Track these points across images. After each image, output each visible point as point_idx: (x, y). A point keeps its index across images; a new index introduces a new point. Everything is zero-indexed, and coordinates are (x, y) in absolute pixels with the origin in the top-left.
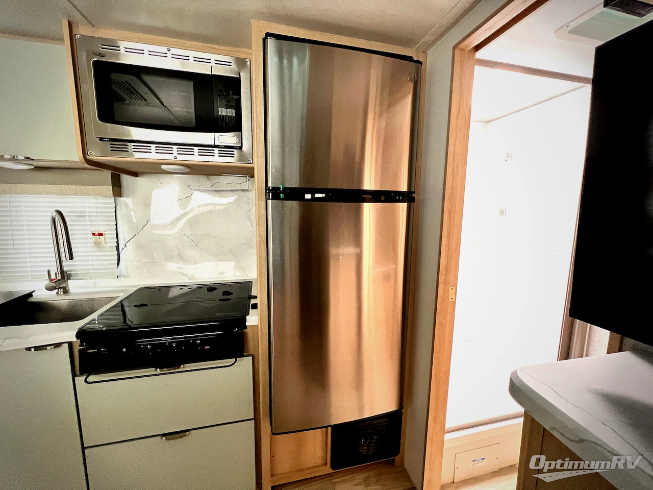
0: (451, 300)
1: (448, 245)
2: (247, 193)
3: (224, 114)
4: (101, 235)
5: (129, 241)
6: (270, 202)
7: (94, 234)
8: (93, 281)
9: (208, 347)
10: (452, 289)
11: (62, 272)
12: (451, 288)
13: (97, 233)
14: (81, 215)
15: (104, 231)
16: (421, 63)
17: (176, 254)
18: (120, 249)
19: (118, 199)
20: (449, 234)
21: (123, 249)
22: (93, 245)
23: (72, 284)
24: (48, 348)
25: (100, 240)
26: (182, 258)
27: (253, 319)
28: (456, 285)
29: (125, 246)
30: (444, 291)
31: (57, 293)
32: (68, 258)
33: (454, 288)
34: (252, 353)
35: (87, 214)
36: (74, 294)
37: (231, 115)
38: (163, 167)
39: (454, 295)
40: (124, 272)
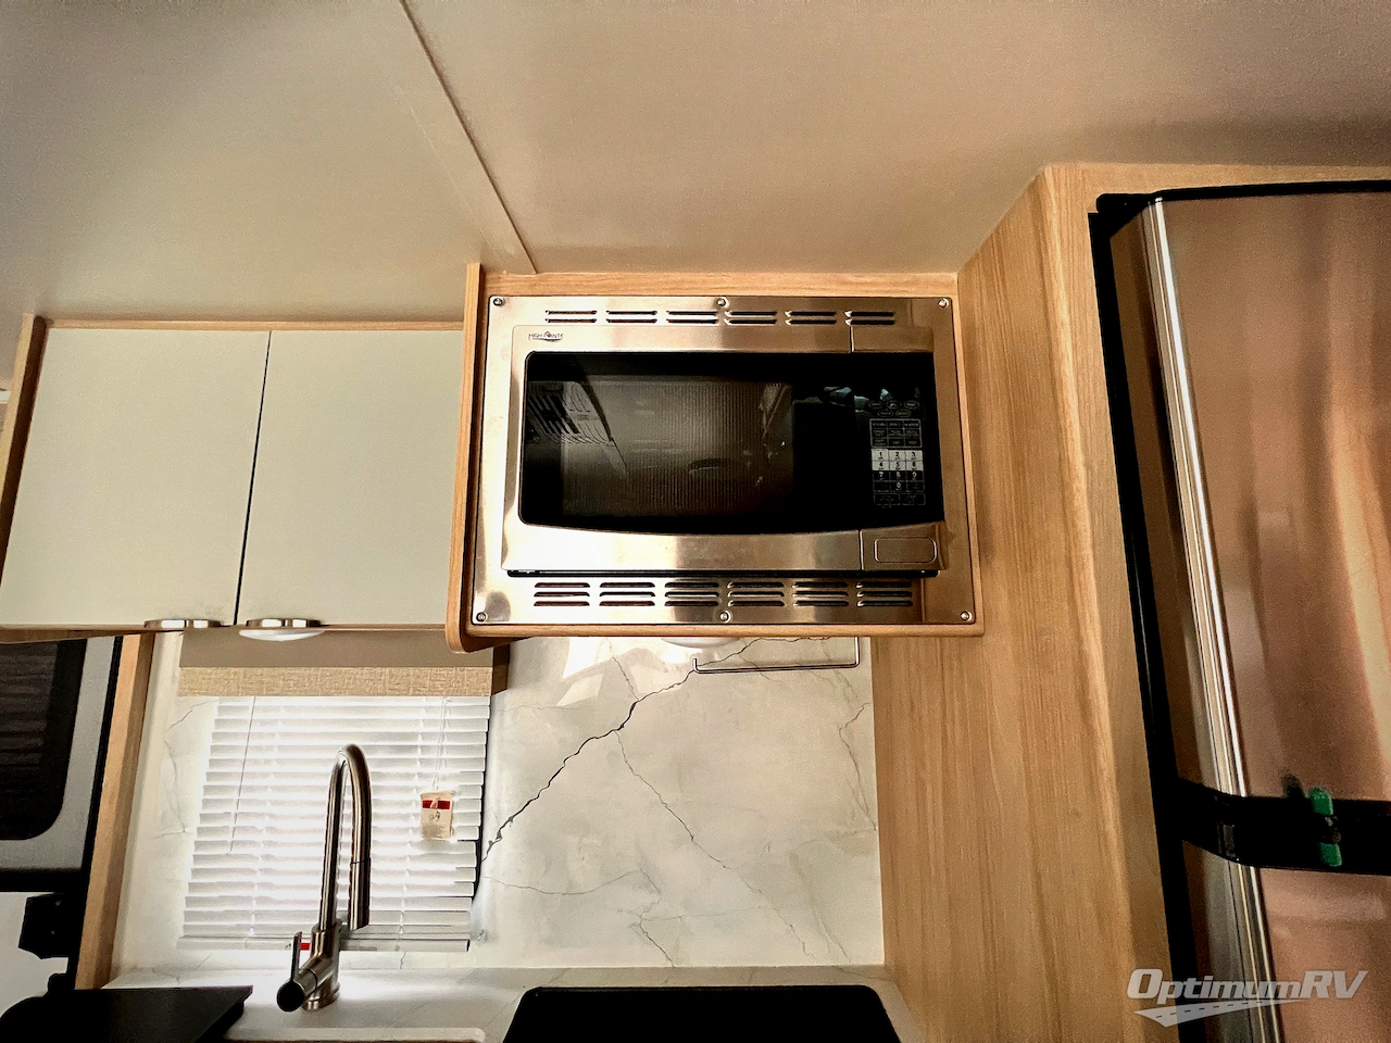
3: (889, 467)
4: (444, 805)
5: (511, 820)
7: (426, 804)
8: (400, 954)
13: (435, 800)
14: (403, 746)
15: (453, 794)
18: (486, 845)
19: (500, 695)
21: (491, 843)
22: (419, 838)
25: (439, 823)
29: (499, 836)
35: (420, 742)
40: (485, 923)
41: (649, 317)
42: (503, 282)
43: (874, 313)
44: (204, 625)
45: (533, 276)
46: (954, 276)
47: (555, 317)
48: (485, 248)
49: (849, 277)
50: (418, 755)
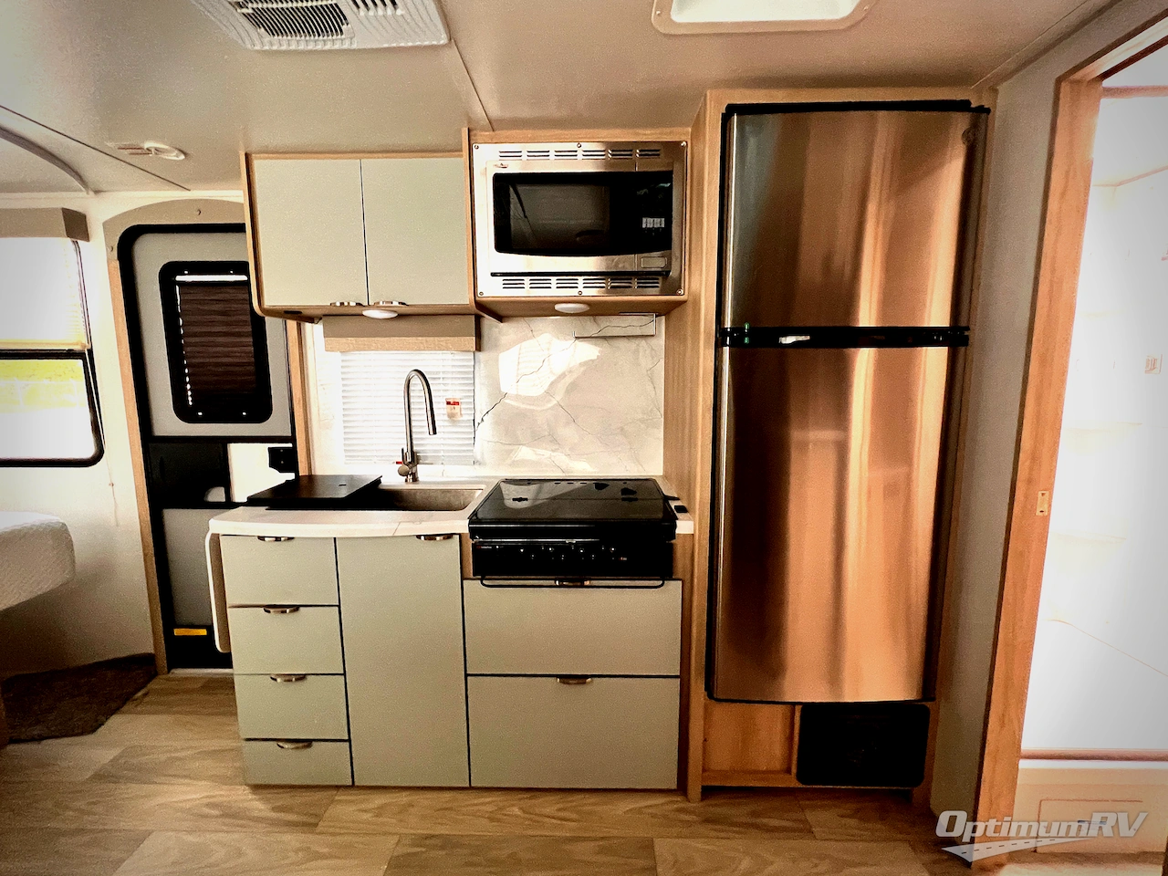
0: (1041, 514)
1: (1038, 416)
2: (649, 340)
3: (650, 226)
4: (456, 404)
6: (726, 350)
7: (448, 403)
9: (625, 559)
10: (1043, 494)
11: (413, 453)
12: (1040, 493)
13: (452, 401)
14: (437, 377)
15: (460, 399)
16: (988, 111)
17: (547, 433)
18: (476, 424)
19: (478, 354)
20: (1039, 398)
21: (479, 423)
22: (446, 418)
23: (422, 470)
24: (438, 538)
25: (454, 412)
26: (554, 441)
27: (684, 526)
28: (1050, 488)
29: (483, 420)
30: (1026, 497)
31: (406, 481)
32: (432, 433)
33: (1047, 493)
34: (680, 576)
35: (441, 375)
36: (425, 483)
37: (659, 226)
38: (558, 307)
39: (1046, 506)
40: (479, 458)
41: (545, 154)
42: (479, 135)
43: (649, 150)
44: (354, 304)
45: (491, 133)
46: (690, 130)
47: (505, 155)
48: (470, 120)
49: (641, 131)
50: (441, 381)
